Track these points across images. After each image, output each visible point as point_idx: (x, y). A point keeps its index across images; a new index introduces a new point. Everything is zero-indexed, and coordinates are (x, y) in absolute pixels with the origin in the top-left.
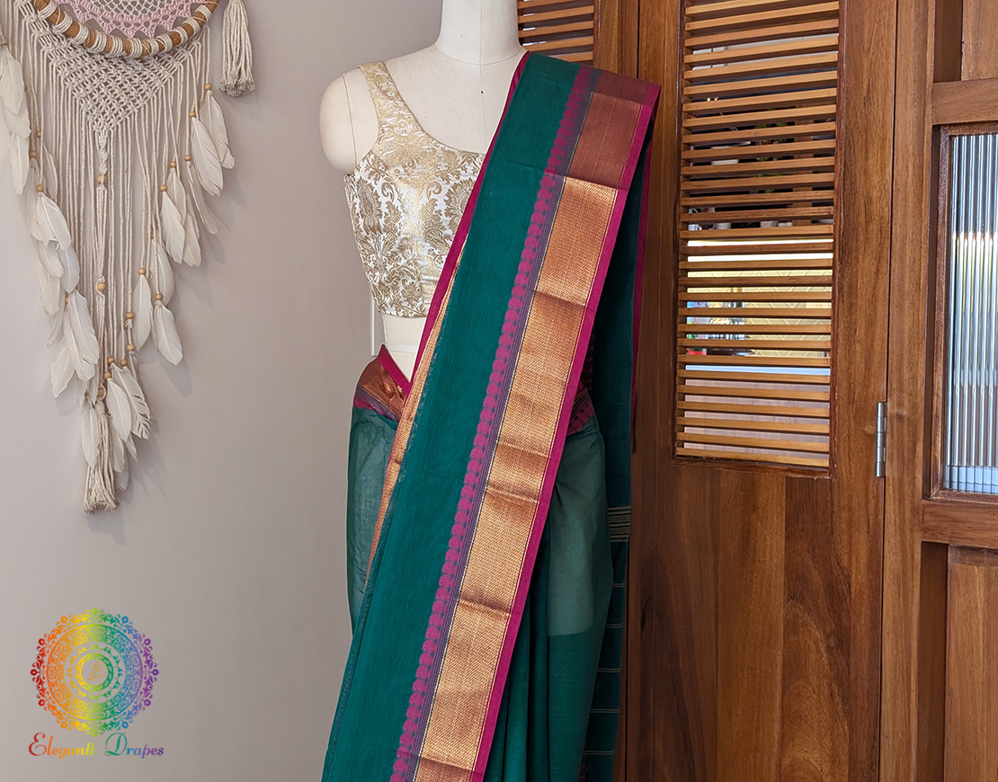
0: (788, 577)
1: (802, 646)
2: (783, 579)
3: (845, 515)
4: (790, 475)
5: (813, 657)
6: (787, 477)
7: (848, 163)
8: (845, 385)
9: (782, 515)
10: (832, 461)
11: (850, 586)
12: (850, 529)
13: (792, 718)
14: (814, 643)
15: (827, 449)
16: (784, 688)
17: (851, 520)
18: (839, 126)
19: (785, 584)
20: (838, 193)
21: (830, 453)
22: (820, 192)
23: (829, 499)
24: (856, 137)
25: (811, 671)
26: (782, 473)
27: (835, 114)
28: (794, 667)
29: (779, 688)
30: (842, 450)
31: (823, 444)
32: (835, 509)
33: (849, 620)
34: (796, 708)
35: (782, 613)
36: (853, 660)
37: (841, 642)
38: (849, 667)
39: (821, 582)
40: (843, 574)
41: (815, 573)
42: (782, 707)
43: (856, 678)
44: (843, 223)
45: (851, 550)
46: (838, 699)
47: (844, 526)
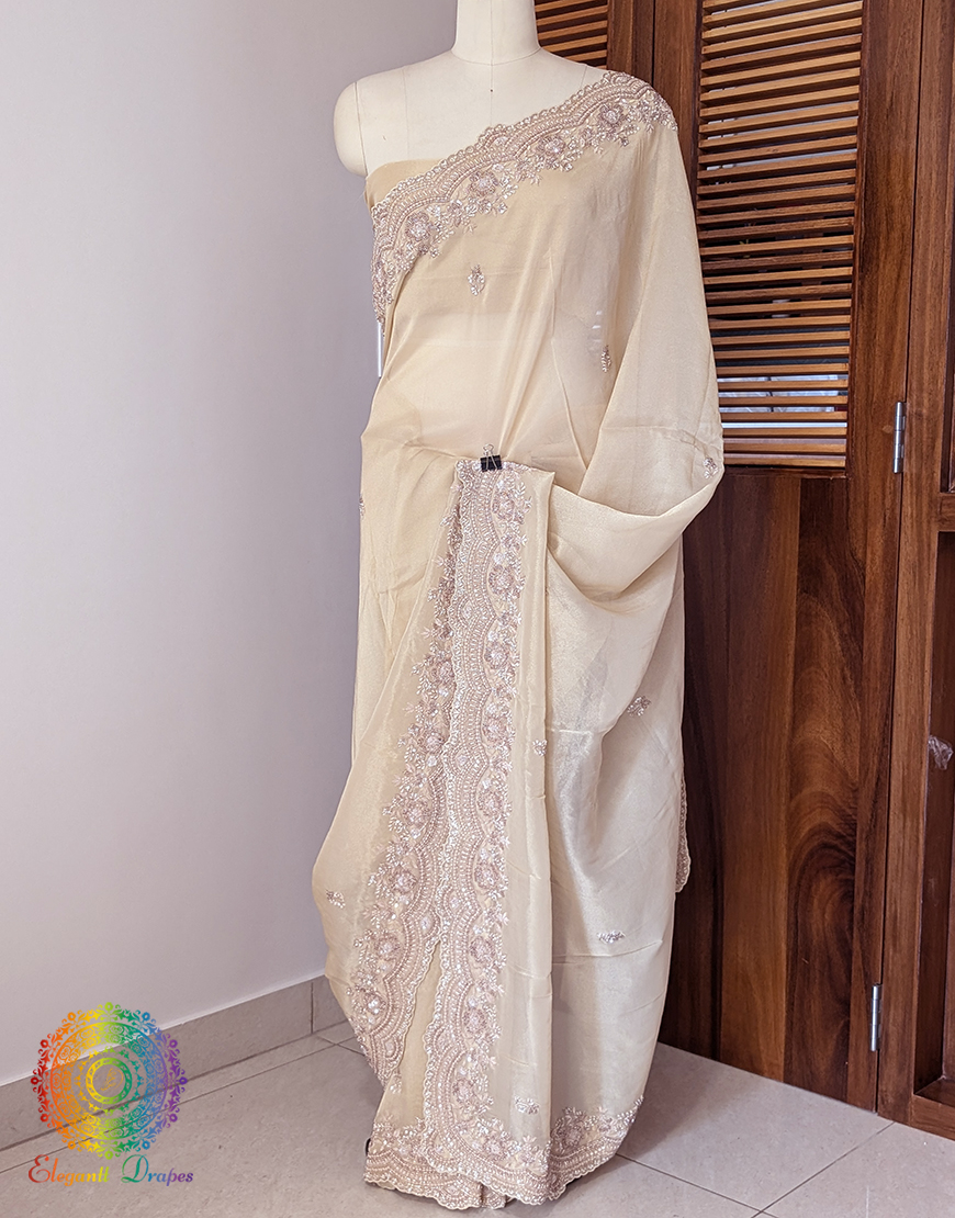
0: (801, 572)
1: (814, 635)
2: (796, 574)
3: (860, 512)
4: (805, 476)
5: (825, 645)
6: (802, 479)
7: (869, 173)
8: (863, 388)
9: (796, 514)
10: (848, 461)
11: (864, 578)
12: (866, 524)
13: (803, 703)
14: (827, 632)
15: (843, 450)
16: (795, 673)
17: (867, 516)
18: (861, 140)
19: (798, 578)
20: (859, 204)
21: (847, 454)
22: (840, 204)
23: (845, 497)
24: (877, 148)
25: (823, 658)
26: (797, 475)
27: (856, 127)
28: (805, 656)
29: (791, 675)
30: (858, 450)
31: (841, 446)
32: (851, 506)
33: (863, 608)
34: (808, 692)
35: (795, 605)
36: (866, 645)
37: (855, 629)
38: (861, 651)
39: (835, 575)
40: (858, 566)
41: (829, 567)
42: (794, 692)
43: (869, 662)
44: (863, 232)
45: (865, 545)
46: (850, 682)
47: (860, 521)
